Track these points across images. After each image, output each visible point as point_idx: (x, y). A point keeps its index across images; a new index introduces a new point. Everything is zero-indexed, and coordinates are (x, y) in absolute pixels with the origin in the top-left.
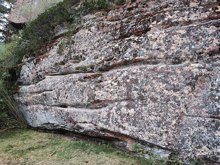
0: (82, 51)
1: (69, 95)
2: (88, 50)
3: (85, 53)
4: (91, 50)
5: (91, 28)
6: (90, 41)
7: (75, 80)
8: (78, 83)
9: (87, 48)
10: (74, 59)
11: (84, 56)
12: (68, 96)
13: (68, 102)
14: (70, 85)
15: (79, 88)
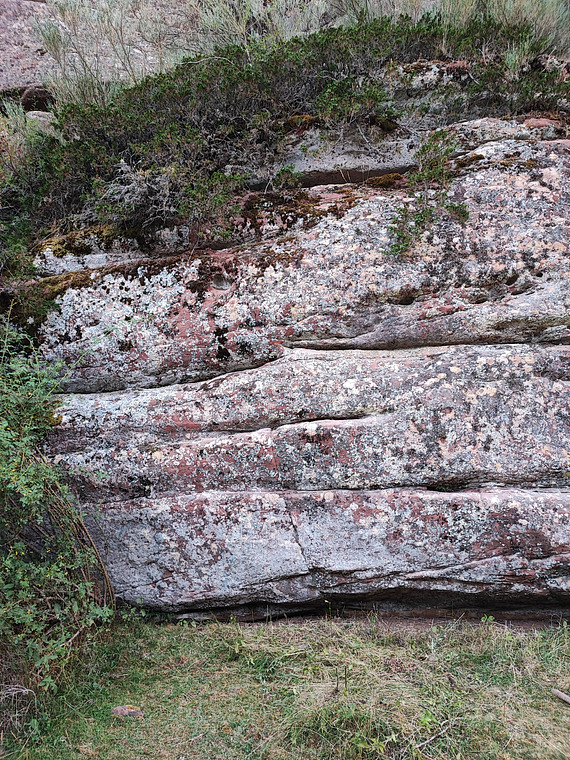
0: (519, 256)
1: (494, 435)
2: (550, 254)
3: (537, 264)
4: (565, 254)
5: (545, 171)
6: (548, 222)
7: (518, 373)
8: (534, 386)
9: (546, 247)
10: (476, 285)
11: (531, 278)
12: (489, 440)
13: (496, 463)
14: (490, 389)
15: (550, 404)
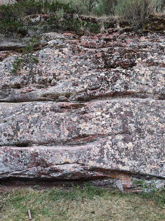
0: (52, 74)
1: (35, 129)
2: (61, 74)
3: (57, 77)
4: (65, 74)
5: (64, 49)
6: (63, 64)
7: (45, 110)
8: (50, 114)
9: (60, 72)
10: (38, 83)
11: (55, 81)
12: (33, 131)
13: (34, 138)
14: (36, 115)
15: (53, 120)
